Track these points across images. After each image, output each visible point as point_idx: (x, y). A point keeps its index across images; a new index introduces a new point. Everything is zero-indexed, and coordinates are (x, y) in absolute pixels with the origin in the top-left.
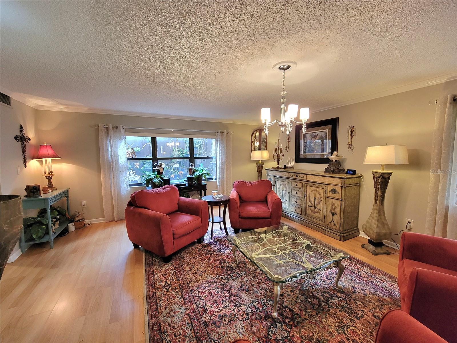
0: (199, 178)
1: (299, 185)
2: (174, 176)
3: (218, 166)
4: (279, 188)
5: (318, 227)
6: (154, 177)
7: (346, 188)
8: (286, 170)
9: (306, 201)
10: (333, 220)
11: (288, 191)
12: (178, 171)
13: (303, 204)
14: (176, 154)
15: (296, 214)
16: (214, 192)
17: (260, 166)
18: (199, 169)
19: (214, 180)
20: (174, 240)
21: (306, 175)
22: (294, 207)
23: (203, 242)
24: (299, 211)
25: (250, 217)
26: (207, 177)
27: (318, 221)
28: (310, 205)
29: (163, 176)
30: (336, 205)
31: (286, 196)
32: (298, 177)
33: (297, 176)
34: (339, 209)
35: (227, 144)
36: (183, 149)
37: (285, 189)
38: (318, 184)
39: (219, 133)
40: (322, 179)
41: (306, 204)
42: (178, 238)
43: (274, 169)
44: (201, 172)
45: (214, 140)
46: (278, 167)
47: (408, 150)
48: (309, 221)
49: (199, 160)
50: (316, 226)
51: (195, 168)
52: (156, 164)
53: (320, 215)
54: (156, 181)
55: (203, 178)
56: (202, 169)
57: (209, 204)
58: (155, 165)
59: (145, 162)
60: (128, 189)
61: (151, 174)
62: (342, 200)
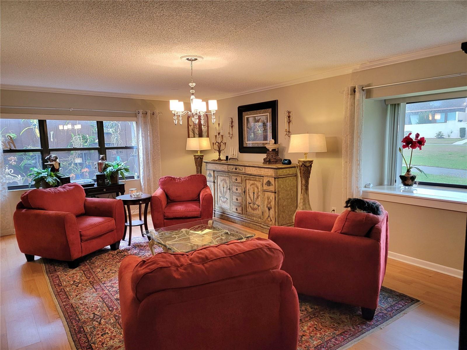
0: (114, 175)
1: (239, 180)
2: (74, 176)
3: (141, 159)
4: (220, 185)
5: (257, 225)
6: (46, 175)
7: (279, 179)
8: (229, 162)
9: (246, 197)
10: (269, 216)
11: (229, 188)
12: (82, 168)
13: (243, 201)
14: (78, 143)
15: (237, 214)
16: (132, 190)
17: (198, 158)
18: (114, 163)
19: (136, 178)
20: (81, 242)
21: (244, 167)
22: (236, 206)
23: (118, 249)
24: (239, 210)
25: (177, 216)
26: (126, 174)
27: (257, 219)
28: (250, 201)
29: (59, 174)
30: (271, 198)
31: (227, 194)
32: (238, 170)
33: (236, 169)
34: (274, 203)
35: (153, 130)
36: (88, 136)
37: (225, 186)
38: (256, 177)
39: (141, 114)
40: (259, 171)
41: (246, 201)
42: (86, 240)
43: (214, 162)
44: (117, 168)
45: (134, 123)
46: (219, 159)
47: (326, 138)
48: (250, 220)
49: (114, 151)
50: (255, 225)
51: (107, 163)
52: (49, 157)
53: (258, 212)
54: (50, 180)
55: (120, 176)
56: (118, 164)
57: (125, 204)
58: (46, 158)
59: (25, 155)
60: (6, 194)
61: (42, 172)
62: (275, 193)
